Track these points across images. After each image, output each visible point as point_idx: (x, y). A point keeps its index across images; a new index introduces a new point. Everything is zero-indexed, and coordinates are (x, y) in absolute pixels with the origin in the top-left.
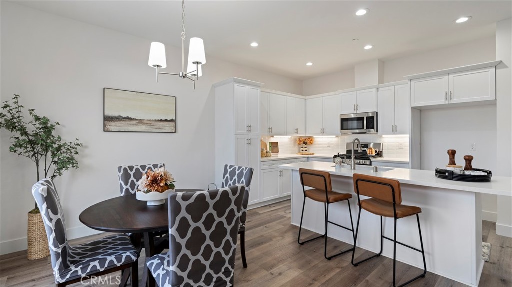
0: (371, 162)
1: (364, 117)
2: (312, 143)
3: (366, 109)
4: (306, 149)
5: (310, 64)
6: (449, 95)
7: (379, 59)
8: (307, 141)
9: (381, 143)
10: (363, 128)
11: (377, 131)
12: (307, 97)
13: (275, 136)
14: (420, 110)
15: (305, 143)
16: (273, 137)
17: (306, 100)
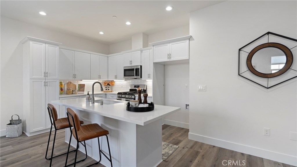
0: (135, 97)
1: (134, 69)
2: (113, 85)
3: (136, 64)
4: (108, 88)
5: (101, 33)
6: (169, 56)
7: (143, 33)
8: (110, 84)
9: (145, 85)
10: (134, 76)
11: (141, 77)
12: (109, 55)
13: (83, 80)
14: (164, 65)
15: (108, 84)
16: (82, 80)
17: (108, 57)
